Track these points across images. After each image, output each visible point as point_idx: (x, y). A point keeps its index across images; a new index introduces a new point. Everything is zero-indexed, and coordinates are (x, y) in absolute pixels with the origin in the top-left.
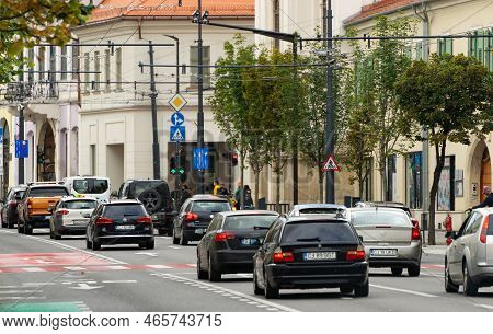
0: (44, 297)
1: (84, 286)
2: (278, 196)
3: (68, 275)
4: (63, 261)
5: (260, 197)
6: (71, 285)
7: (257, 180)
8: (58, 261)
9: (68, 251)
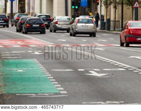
0: (21, 57)
1: (37, 53)
2: (115, 18)
3: (30, 49)
4: (28, 43)
5: (108, 18)
6: (31, 53)
7: (107, 11)
8: (26, 43)
9: (30, 39)
